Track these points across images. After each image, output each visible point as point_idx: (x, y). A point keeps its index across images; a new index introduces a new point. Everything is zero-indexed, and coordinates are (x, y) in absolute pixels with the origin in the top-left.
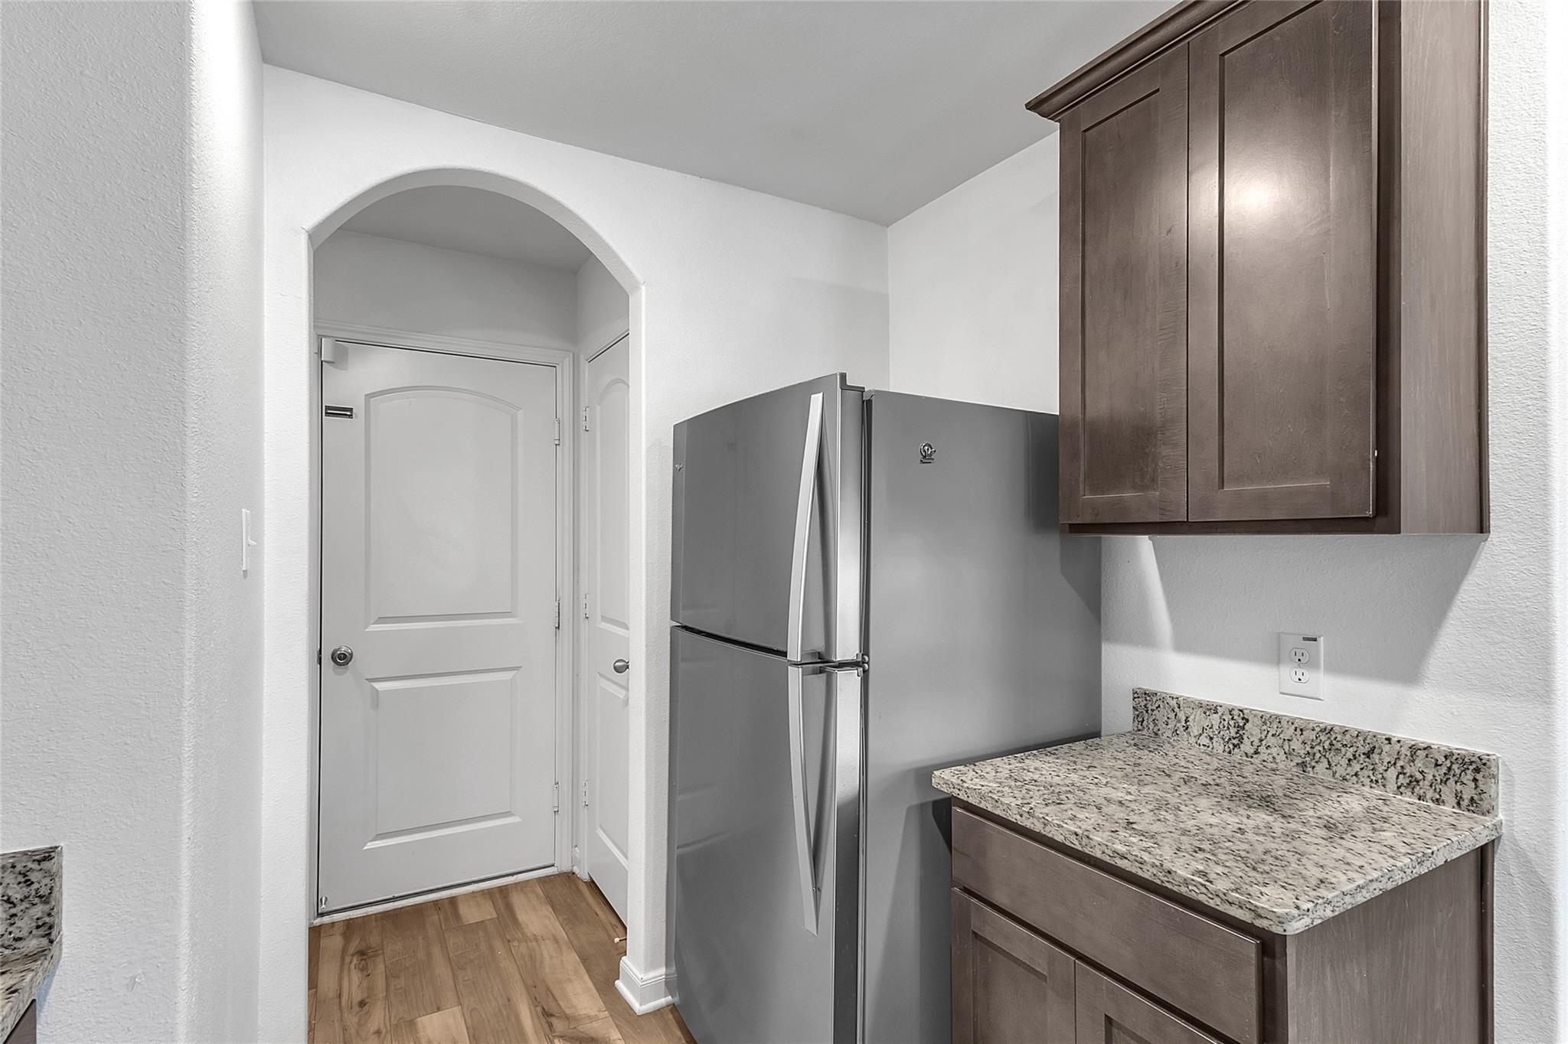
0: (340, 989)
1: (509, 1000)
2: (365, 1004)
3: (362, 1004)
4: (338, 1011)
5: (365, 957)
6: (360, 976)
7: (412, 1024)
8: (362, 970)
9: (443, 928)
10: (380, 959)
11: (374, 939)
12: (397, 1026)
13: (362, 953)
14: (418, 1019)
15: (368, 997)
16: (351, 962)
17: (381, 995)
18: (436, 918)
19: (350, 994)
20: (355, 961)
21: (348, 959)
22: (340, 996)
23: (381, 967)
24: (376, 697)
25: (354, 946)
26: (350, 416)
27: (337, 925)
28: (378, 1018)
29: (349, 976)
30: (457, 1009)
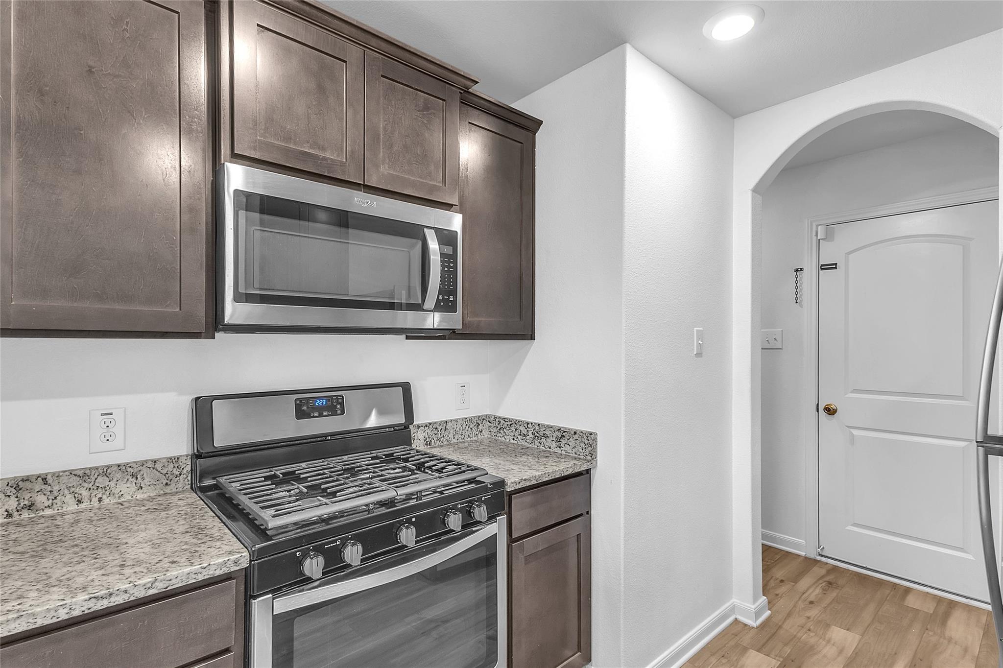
0: (806, 591)
1: (896, 654)
2: (812, 604)
3: (811, 603)
4: (798, 598)
5: (830, 586)
6: (820, 591)
7: (828, 626)
8: (823, 590)
9: (888, 598)
10: (837, 591)
11: (841, 582)
12: (820, 622)
13: (830, 583)
14: (833, 626)
15: (816, 602)
16: (822, 583)
17: (824, 605)
18: (888, 591)
19: (810, 594)
20: (824, 584)
21: (821, 581)
22: (804, 593)
23: (834, 594)
24: (852, 437)
25: (828, 578)
26: (836, 268)
27: (828, 565)
28: (814, 612)
29: (816, 588)
30: (858, 637)
